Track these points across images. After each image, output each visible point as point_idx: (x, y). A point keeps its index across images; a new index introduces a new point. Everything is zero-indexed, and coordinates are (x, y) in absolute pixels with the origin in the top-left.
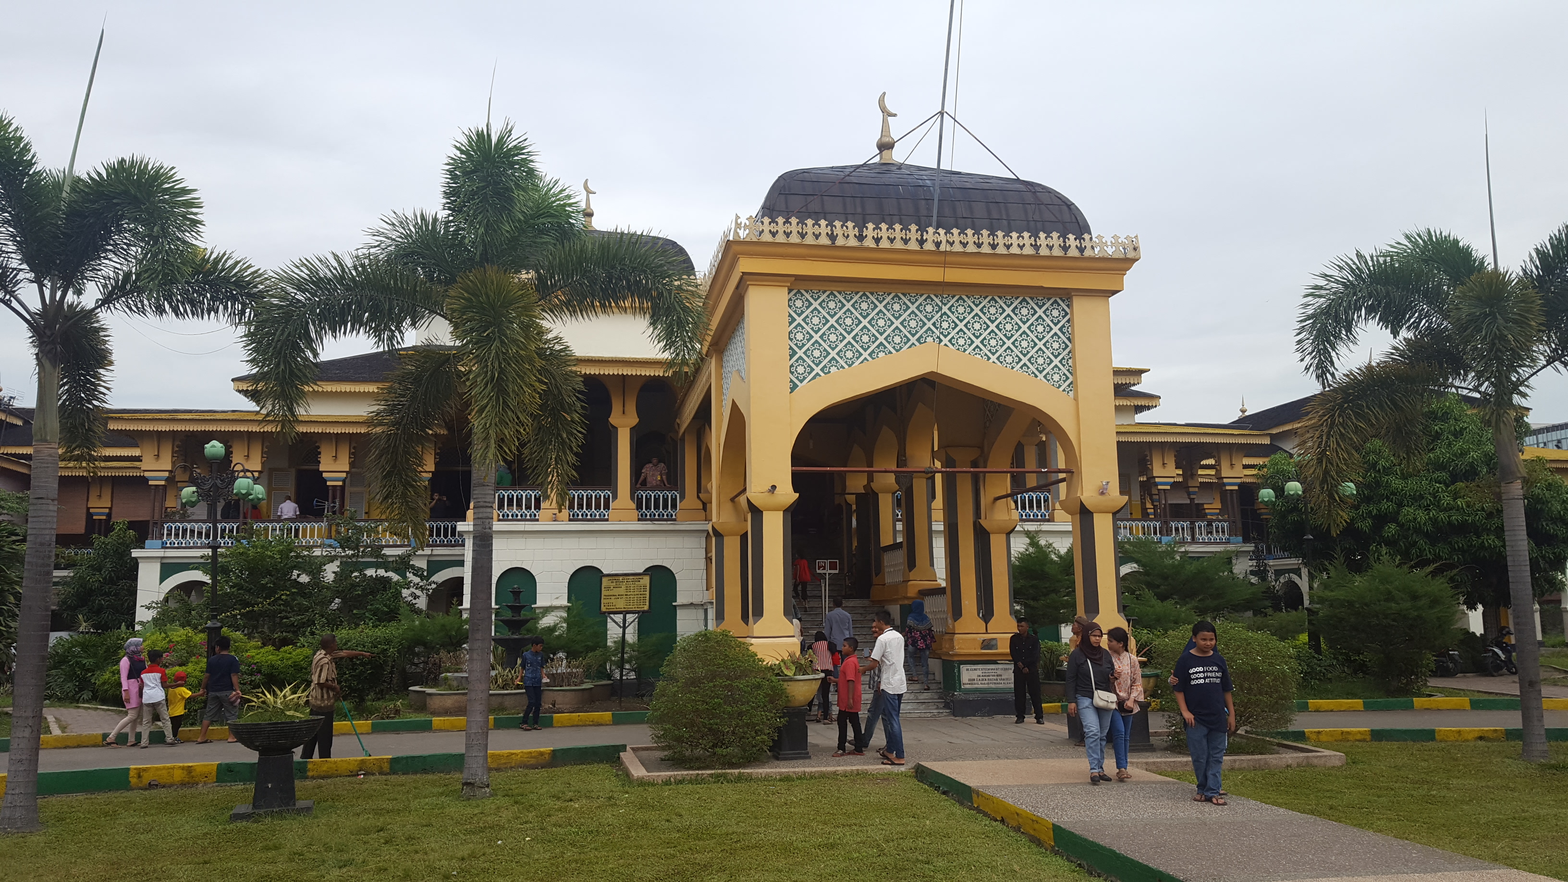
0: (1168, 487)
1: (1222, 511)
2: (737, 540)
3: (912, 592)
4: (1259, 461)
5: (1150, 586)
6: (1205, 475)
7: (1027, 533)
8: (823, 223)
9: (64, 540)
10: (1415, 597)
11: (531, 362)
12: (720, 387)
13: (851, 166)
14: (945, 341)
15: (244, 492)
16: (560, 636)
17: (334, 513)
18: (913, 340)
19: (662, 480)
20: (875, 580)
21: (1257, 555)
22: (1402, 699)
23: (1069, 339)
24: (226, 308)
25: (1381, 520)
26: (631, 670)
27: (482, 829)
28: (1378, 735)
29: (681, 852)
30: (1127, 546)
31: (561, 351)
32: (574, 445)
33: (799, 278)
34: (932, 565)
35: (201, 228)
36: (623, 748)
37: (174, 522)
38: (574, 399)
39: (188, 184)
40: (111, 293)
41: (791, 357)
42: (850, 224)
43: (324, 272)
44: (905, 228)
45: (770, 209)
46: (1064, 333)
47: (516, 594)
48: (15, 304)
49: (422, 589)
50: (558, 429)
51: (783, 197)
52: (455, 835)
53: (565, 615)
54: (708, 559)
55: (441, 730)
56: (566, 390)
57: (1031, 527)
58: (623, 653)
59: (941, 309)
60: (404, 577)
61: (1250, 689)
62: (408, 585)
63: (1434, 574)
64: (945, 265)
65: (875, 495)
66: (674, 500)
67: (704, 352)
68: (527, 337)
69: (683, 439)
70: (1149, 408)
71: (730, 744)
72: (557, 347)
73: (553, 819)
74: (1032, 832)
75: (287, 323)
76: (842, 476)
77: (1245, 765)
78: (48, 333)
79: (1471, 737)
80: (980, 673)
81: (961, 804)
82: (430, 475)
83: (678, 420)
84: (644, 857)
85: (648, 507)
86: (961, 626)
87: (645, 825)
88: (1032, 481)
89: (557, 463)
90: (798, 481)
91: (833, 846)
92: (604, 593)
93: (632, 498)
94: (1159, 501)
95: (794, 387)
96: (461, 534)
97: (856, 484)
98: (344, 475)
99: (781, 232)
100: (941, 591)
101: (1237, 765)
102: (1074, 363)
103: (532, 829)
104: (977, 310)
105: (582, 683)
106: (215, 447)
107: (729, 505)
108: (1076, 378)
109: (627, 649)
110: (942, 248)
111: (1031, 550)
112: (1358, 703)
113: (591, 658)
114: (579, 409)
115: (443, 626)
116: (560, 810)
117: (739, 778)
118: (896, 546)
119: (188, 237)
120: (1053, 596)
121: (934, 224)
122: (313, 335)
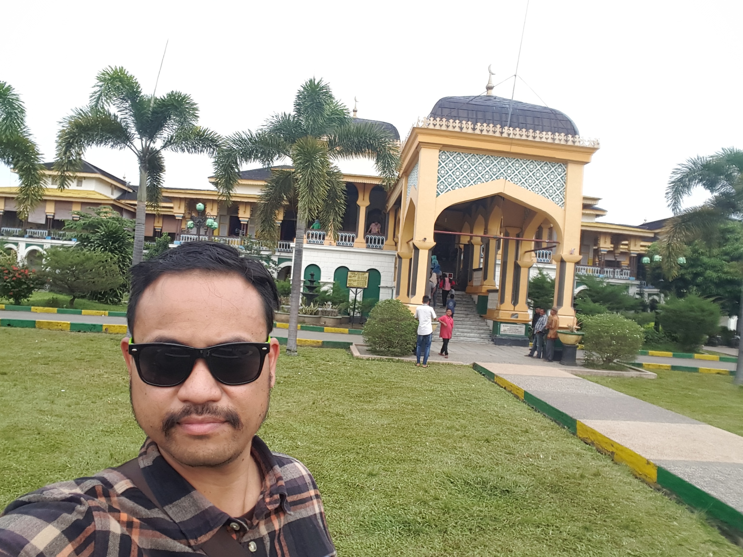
0: (606, 253)
1: (629, 265)
2: (408, 261)
3: (484, 289)
4: (649, 244)
5: (590, 296)
6: (622, 248)
7: (539, 268)
8: (457, 121)
9: (147, 238)
10: (703, 311)
11: (324, 177)
12: (406, 192)
13: (473, 96)
14: (509, 179)
15: (210, 224)
16: (329, 295)
17: (243, 235)
18: (494, 177)
19: (378, 231)
20: (469, 284)
21: (640, 286)
22: (689, 354)
23: (565, 182)
24: (207, 150)
25: (697, 275)
26: (358, 313)
27: (293, 368)
28: (674, 368)
29: (370, 386)
30: (583, 278)
31: (337, 172)
32: (341, 213)
33: (444, 146)
34: (494, 279)
35: (198, 119)
36: (351, 344)
37: (185, 234)
38: (341, 193)
39: (195, 101)
40: (166, 144)
41: (438, 181)
42: (470, 123)
43: (244, 136)
44: (495, 126)
45: (434, 114)
46: (562, 180)
47: (312, 275)
48: (133, 148)
49: (275, 269)
50: (334, 206)
51: (440, 109)
52: (282, 368)
53: (332, 286)
54: (395, 267)
55: (280, 328)
56: (338, 190)
57: (541, 266)
58: (355, 305)
59: (508, 164)
60: (269, 264)
61: (621, 344)
62: (270, 267)
63: (714, 301)
64: (511, 144)
65: (473, 246)
66: (383, 240)
67: (400, 176)
68: (323, 167)
69: (388, 214)
70: (602, 215)
71: (396, 347)
72: (335, 171)
73: (321, 368)
74: (516, 393)
75: (229, 157)
76: (459, 236)
77: (613, 375)
78: (144, 159)
79: (714, 372)
80: (509, 327)
81: (490, 380)
82: (281, 222)
83: (387, 205)
84: (355, 386)
85: (371, 243)
86: (503, 307)
87: (357, 375)
88: (544, 245)
89: (333, 221)
90: (436, 237)
91: (432, 391)
92: (349, 278)
93: (364, 237)
94: (601, 258)
95: (438, 195)
96: (292, 248)
97: (465, 240)
98: (248, 219)
99: (438, 124)
100: (496, 291)
101: (610, 375)
102: (566, 194)
103: (312, 370)
104: (524, 166)
105: (337, 315)
106: (200, 206)
107: (406, 245)
108: (566, 201)
109: (357, 303)
110: (511, 136)
111: (539, 276)
112: (670, 354)
113: (342, 306)
114: (343, 198)
115: (283, 286)
116: (324, 364)
117: (398, 361)
118: (479, 269)
119: (194, 123)
120: (546, 297)
121: (508, 125)
122: (239, 163)
